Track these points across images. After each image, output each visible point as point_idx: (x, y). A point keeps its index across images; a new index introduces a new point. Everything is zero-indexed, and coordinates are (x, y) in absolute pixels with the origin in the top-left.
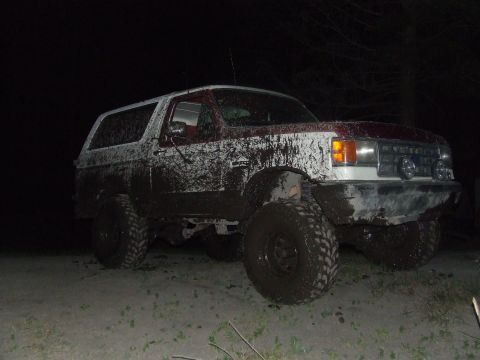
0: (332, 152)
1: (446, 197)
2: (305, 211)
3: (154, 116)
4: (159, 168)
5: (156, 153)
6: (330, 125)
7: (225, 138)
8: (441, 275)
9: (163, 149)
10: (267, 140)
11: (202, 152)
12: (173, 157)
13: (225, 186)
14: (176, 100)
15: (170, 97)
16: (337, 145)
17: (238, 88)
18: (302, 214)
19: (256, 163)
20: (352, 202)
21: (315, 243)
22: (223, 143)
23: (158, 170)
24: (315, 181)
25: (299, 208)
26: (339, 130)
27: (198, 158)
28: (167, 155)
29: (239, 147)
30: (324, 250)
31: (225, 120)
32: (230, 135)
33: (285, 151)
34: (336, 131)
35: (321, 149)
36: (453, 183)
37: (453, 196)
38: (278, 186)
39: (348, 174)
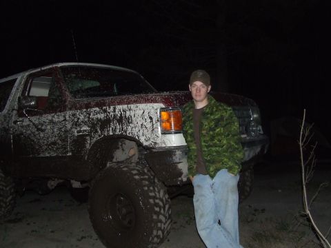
0: (160, 120)
1: (258, 149)
2: (140, 174)
3: (14, 90)
4: (18, 136)
5: (15, 122)
6: (158, 96)
7: (70, 109)
8: (256, 210)
9: (21, 119)
10: (105, 111)
11: (51, 122)
12: (28, 125)
13: (72, 151)
14: (31, 76)
15: (27, 74)
16: (165, 115)
17: (80, 64)
18: (137, 177)
19: (97, 131)
20: (180, 166)
21: (149, 203)
22: (69, 113)
24: (146, 148)
25: (134, 172)
26: (166, 101)
27: (49, 127)
28: (25, 124)
29: (82, 117)
30: (157, 209)
31: (71, 93)
32: (74, 107)
33: (120, 120)
34: (163, 102)
35: (151, 118)
36: (261, 137)
38: (118, 148)
39: (175, 140)
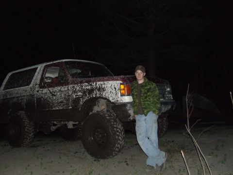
0: (120, 89)
1: (170, 107)
2: (109, 116)
3: (36, 74)
4: (40, 98)
5: (38, 91)
6: (119, 77)
7: (71, 84)
8: (169, 141)
9: (41, 89)
10: (91, 85)
11: (60, 91)
12: (46, 93)
13: (72, 106)
14: (47, 66)
15: (44, 65)
16: (122, 87)
17: (76, 60)
18: (108, 118)
19: (86, 95)
20: (129, 111)
21: (114, 130)
22: (70, 86)
23: (39, 100)
24: (113, 103)
25: (107, 115)
26: (123, 80)
27: (59, 93)
28: (43, 92)
29: (78, 88)
30: (118, 133)
31: (71, 75)
32: (73, 83)
33: (99, 89)
34: (121, 80)
35: (115, 88)
36: (172, 101)
37: (172, 107)
38: (96, 105)
39: (127, 99)
